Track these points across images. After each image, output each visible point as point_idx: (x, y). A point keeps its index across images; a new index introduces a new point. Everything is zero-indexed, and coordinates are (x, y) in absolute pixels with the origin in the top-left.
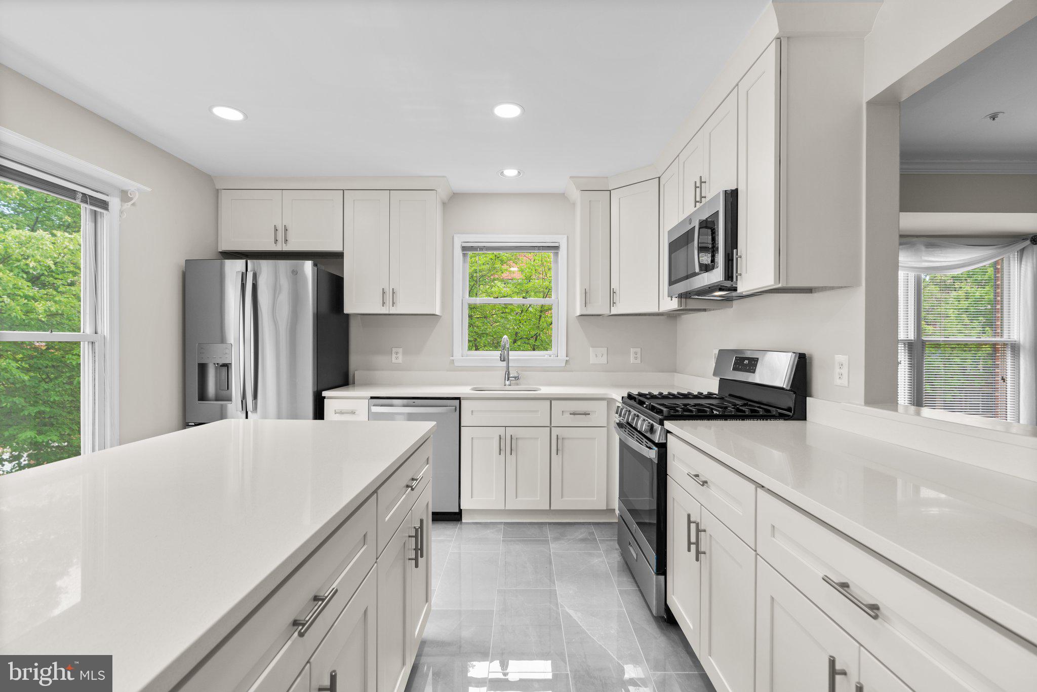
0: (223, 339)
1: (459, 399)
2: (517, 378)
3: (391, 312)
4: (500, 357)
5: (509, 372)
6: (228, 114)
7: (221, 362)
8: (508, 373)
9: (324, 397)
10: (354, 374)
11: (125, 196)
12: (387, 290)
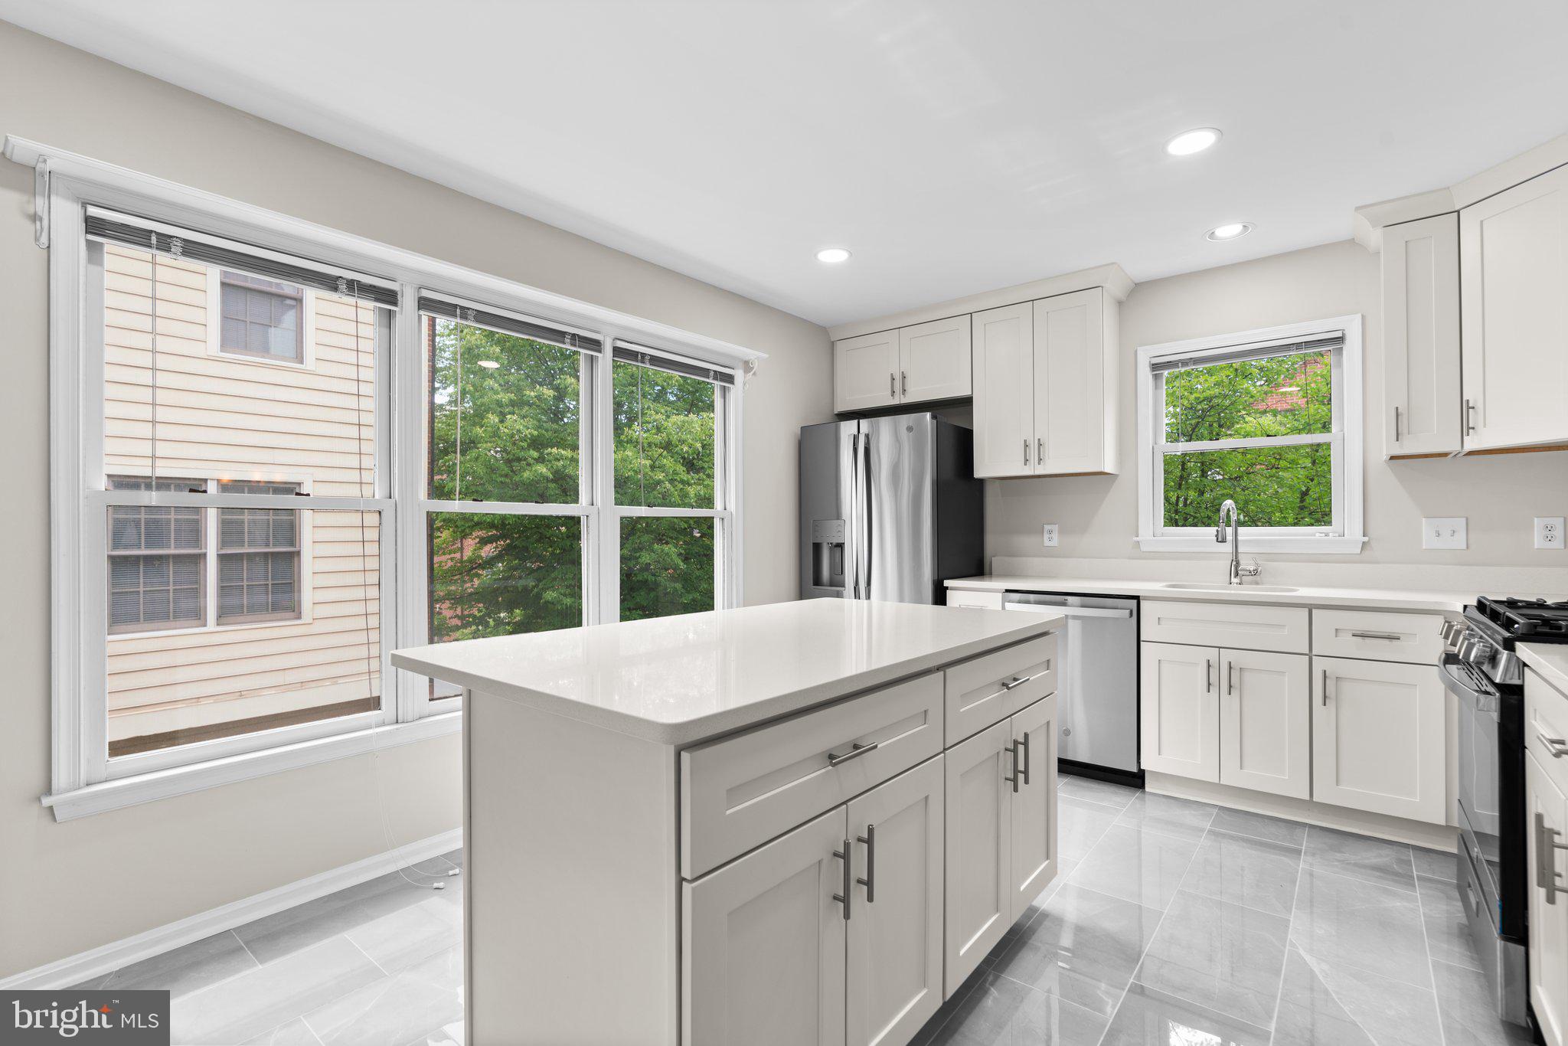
0: (838, 516)
1: (1137, 598)
2: (1255, 573)
3: (1037, 473)
4: (1217, 536)
5: (1238, 563)
6: (833, 256)
7: (835, 541)
8: (1236, 562)
9: (947, 588)
10: (991, 562)
11: (747, 366)
12: (1030, 442)
